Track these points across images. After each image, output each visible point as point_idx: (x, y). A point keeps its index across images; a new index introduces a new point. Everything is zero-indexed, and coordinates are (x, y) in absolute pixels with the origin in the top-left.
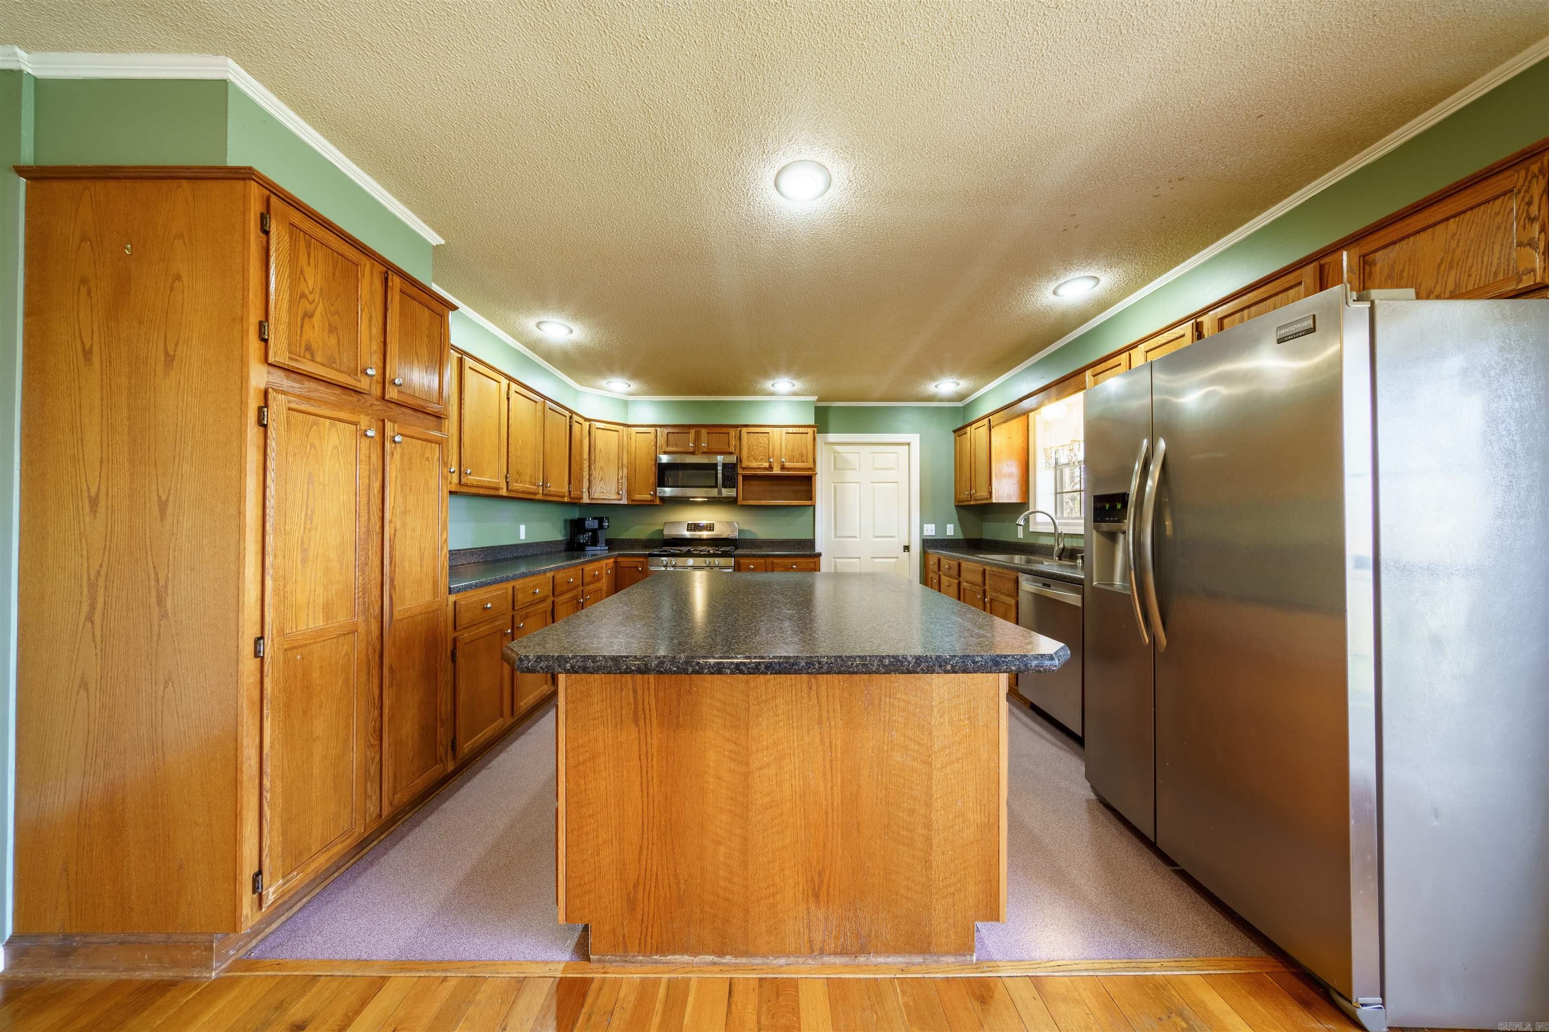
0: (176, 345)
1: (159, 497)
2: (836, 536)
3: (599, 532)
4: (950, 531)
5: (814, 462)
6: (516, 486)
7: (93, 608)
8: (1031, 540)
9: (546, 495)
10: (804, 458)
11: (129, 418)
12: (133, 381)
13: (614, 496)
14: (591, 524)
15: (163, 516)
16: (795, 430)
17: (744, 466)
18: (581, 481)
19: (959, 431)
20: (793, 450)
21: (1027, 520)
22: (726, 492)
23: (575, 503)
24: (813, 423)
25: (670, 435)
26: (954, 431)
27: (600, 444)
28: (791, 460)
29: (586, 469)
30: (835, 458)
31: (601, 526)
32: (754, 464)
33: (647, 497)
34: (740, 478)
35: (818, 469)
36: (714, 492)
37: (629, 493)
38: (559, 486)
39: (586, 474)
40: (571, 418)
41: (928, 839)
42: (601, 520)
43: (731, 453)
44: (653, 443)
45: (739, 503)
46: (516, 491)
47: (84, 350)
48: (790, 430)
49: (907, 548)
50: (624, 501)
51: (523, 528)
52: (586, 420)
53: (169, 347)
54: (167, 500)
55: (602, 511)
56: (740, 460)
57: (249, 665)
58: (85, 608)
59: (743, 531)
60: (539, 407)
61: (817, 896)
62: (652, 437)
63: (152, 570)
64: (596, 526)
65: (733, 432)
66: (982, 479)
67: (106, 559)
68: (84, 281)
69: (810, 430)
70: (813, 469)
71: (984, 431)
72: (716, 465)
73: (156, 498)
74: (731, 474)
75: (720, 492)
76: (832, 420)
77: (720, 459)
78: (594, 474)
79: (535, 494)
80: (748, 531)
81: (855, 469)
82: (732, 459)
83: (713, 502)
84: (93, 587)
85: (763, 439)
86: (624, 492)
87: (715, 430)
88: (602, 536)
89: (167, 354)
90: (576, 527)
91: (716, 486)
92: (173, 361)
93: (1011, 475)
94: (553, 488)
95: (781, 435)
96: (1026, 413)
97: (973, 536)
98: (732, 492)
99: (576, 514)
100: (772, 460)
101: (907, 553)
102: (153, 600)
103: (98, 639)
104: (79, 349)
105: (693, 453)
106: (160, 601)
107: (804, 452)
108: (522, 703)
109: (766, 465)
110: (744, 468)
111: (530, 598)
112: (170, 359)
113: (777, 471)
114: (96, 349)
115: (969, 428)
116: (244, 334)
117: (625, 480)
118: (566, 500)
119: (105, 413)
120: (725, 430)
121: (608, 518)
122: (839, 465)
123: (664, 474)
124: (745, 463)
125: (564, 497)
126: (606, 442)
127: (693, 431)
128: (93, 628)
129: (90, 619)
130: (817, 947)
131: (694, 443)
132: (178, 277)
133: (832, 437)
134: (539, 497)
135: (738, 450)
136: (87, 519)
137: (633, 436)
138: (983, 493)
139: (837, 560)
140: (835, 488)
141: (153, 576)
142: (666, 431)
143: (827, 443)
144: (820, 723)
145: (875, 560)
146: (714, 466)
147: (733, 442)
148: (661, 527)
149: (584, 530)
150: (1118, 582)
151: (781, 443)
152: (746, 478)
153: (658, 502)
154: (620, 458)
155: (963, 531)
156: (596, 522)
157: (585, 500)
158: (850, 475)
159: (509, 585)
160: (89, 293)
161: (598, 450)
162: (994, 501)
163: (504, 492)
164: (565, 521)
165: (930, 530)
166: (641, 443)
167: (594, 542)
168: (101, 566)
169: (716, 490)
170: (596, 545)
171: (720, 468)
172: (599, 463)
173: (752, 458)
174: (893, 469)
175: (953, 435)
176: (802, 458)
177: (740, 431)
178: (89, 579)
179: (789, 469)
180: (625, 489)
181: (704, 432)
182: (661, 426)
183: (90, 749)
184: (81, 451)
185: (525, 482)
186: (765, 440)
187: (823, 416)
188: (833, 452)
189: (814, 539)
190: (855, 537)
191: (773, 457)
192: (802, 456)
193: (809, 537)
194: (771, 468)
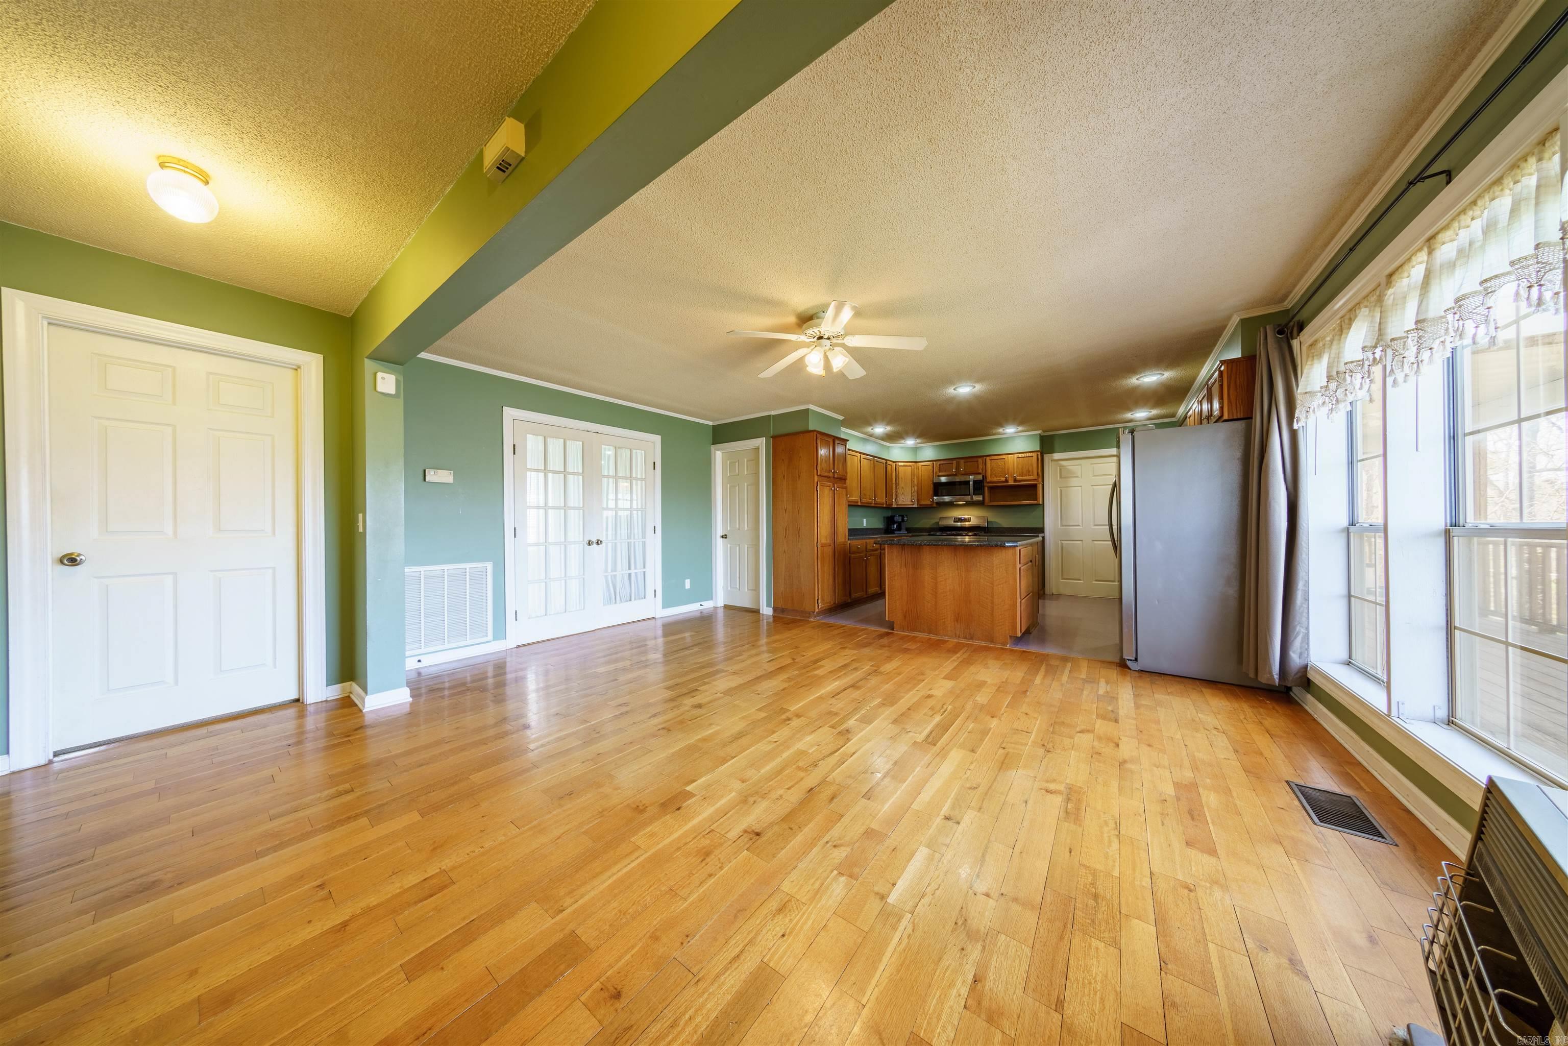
0: (801, 472)
2: (1062, 525)
3: (902, 523)
5: (1042, 474)
6: (864, 500)
9: (876, 504)
10: (1031, 473)
13: (910, 503)
14: (898, 519)
15: (799, 513)
16: (1023, 455)
17: (988, 481)
18: (891, 495)
20: (1022, 468)
22: (976, 498)
23: (889, 508)
24: (1039, 448)
25: (941, 465)
27: (901, 475)
28: (1021, 475)
29: (894, 488)
30: (1060, 470)
31: (903, 520)
32: (995, 479)
33: (929, 502)
34: (986, 489)
36: (968, 498)
37: (918, 501)
38: (881, 499)
39: (894, 491)
40: (886, 463)
41: (993, 608)
42: (903, 517)
43: (980, 474)
44: (931, 471)
45: (986, 504)
46: (864, 503)
48: (1020, 455)
50: (915, 506)
51: (865, 520)
52: (894, 462)
55: (904, 511)
56: (984, 477)
57: (816, 548)
59: (991, 522)
60: (872, 462)
61: (957, 621)
62: (931, 467)
64: (900, 520)
65: (980, 460)
68: (783, 460)
69: (1037, 454)
70: (1041, 479)
72: (969, 482)
74: (979, 486)
75: (972, 498)
76: (1057, 444)
77: (971, 477)
78: (899, 491)
79: (871, 504)
80: (995, 522)
81: (1077, 477)
82: (980, 477)
83: (970, 504)
84: (786, 530)
85: (1000, 463)
86: (915, 501)
87: (968, 460)
88: (904, 526)
90: (889, 521)
91: (969, 495)
94: (878, 500)
95: (1014, 459)
98: (980, 498)
99: (889, 514)
100: (1008, 476)
102: (797, 533)
105: (955, 475)
106: (799, 533)
107: (1034, 468)
108: (870, 590)
109: (1003, 479)
110: (988, 483)
111: (871, 548)
113: (1011, 483)
116: (814, 469)
117: (915, 493)
118: (884, 506)
120: (975, 460)
121: (906, 516)
122: (1065, 475)
123: (938, 488)
124: (989, 479)
125: (883, 504)
126: (905, 472)
127: (955, 462)
129: (786, 537)
130: (957, 635)
131: (956, 469)
132: (800, 457)
133: (1057, 456)
134: (873, 505)
135: (984, 471)
137: (920, 468)
139: (1063, 542)
140: (1061, 491)
141: (797, 527)
142: (939, 463)
143: (1053, 460)
144: (957, 569)
145: (1096, 542)
146: (967, 483)
147: (981, 467)
148: (938, 521)
149: (895, 523)
151: (1014, 466)
152: (991, 488)
153: (935, 505)
154: (912, 481)
156: (900, 517)
157: (894, 506)
158: (1074, 482)
159: (865, 541)
161: (900, 478)
163: (859, 504)
164: (884, 517)
166: (924, 471)
167: (899, 529)
168: (788, 525)
170: (900, 531)
171: (971, 483)
172: (901, 485)
173: (993, 476)
177: (986, 459)
178: (785, 528)
179: (1020, 481)
180: (916, 498)
181: (962, 461)
182: (936, 461)
183: (786, 567)
185: (866, 498)
186: (1003, 463)
187: (1047, 444)
188: (1061, 466)
189: (1044, 527)
190: (1079, 526)
191: (1008, 474)
192: (1029, 472)
193: (1041, 526)
194: (1007, 481)
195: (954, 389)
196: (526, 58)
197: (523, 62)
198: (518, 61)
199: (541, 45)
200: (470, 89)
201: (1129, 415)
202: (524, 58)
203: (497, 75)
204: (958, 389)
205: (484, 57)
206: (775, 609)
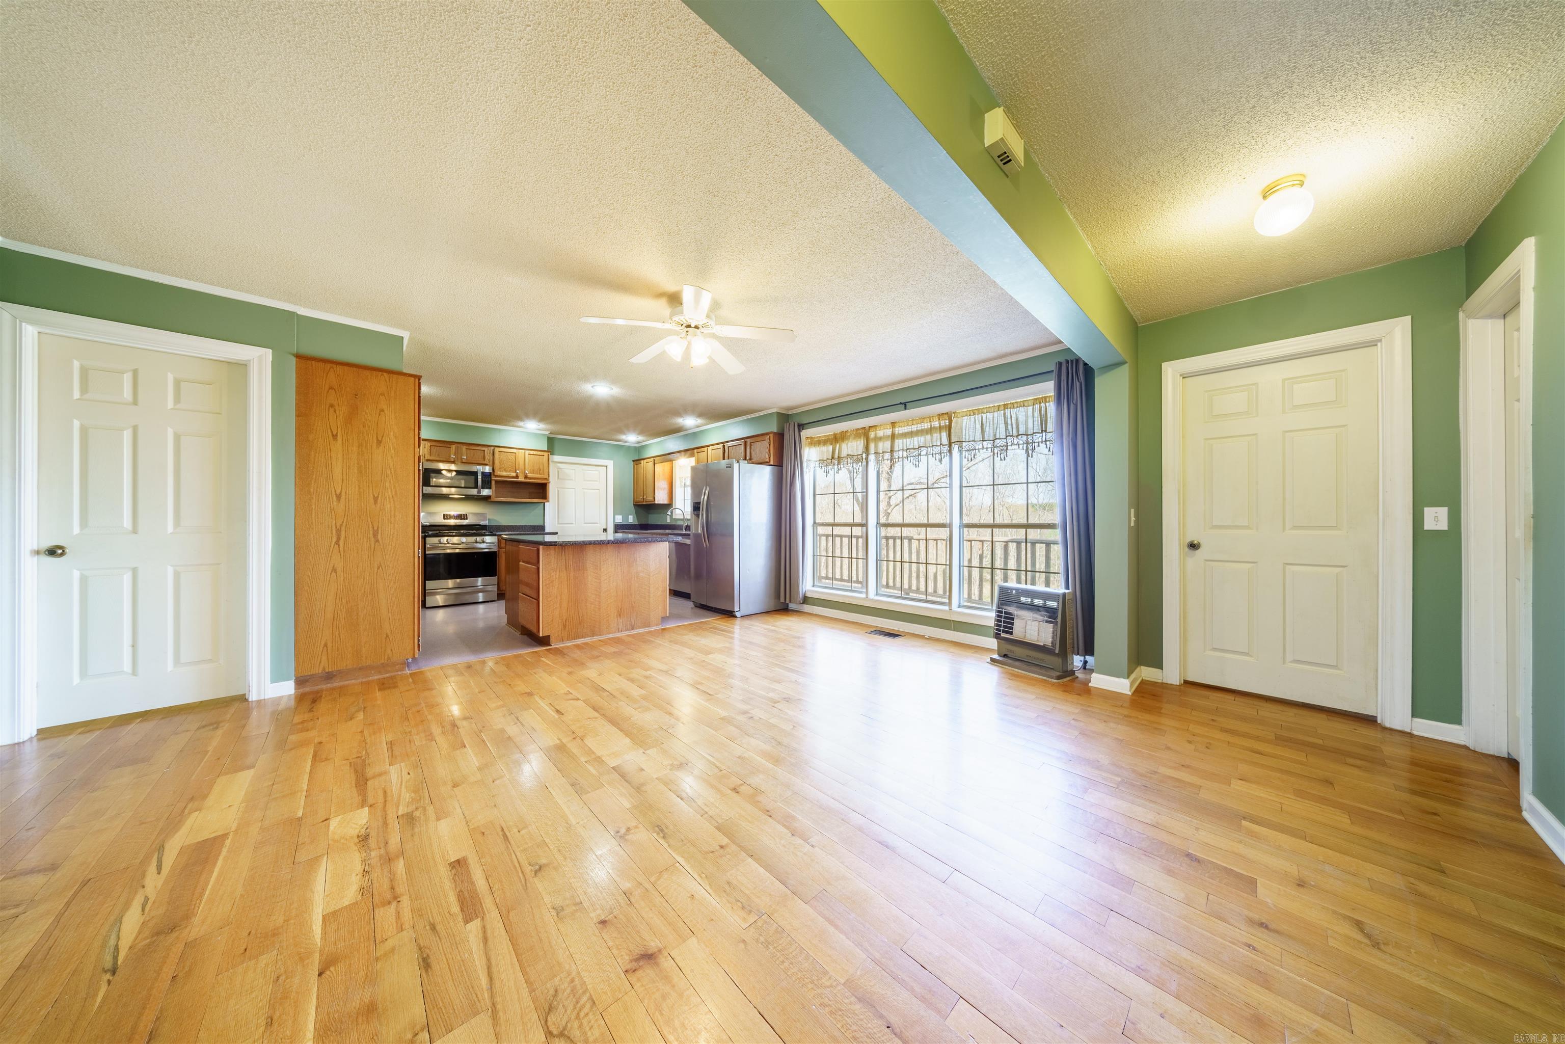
0: (382, 437)
1: (374, 495)
2: (559, 523)
4: (631, 519)
5: (548, 475)
7: (339, 539)
8: (673, 523)
10: (541, 472)
11: (358, 464)
12: (360, 450)
15: (375, 502)
16: (535, 453)
17: (496, 474)
19: (637, 462)
20: (533, 466)
21: (672, 512)
22: (484, 492)
24: (546, 449)
25: (433, 448)
26: (633, 461)
28: (531, 473)
30: (558, 472)
32: (505, 474)
34: (493, 483)
35: (551, 480)
36: (474, 492)
41: (650, 597)
43: (488, 465)
45: (491, 500)
47: (333, 435)
48: (532, 452)
49: (605, 530)
53: (379, 437)
54: (378, 497)
56: (494, 470)
58: (334, 540)
59: (491, 520)
63: (370, 523)
65: (488, 450)
66: (650, 490)
67: (345, 519)
68: (332, 406)
69: (546, 454)
70: (547, 479)
71: (651, 464)
72: (477, 472)
73: (372, 496)
74: (487, 479)
75: (479, 492)
76: (558, 447)
77: (479, 468)
80: (497, 519)
81: (572, 480)
82: (487, 469)
83: (472, 498)
84: (339, 531)
85: (511, 457)
87: (472, 447)
89: (378, 440)
91: (477, 488)
92: (381, 443)
93: (664, 489)
95: (525, 455)
96: (671, 461)
97: (643, 523)
98: (488, 493)
100: (518, 471)
101: (605, 533)
102: (371, 535)
103: (342, 552)
104: (330, 434)
106: (375, 535)
107: (541, 467)
109: (514, 474)
110: (497, 476)
112: (379, 442)
113: (521, 479)
114: (339, 434)
115: (642, 461)
119: (345, 461)
120: (484, 449)
122: (563, 477)
124: (498, 473)
127: (453, 447)
128: (339, 547)
129: (337, 543)
131: (455, 455)
132: (381, 411)
133: (557, 458)
135: (493, 463)
136: (335, 503)
138: (651, 498)
140: (558, 491)
141: (371, 526)
142: (430, 444)
143: (555, 462)
146: (475, 474)
147: (489, 457)
150: (699, 531)
151: (525, 461)
152: (499, 483)
155: (638, 519)
158: (567, 484)
160: (335, 411)
162: (656, 503)
165: (619, 519)
168: (343, 522)
169: (476, 490)
171: (480, 475)
173: (502, 469)
174: (596, 481)
175: (632, 463)
176: (539, 471)
177: (494, 449)
178: (336, 527)
179: (530, 478)
181: (464, 448)
183: (338, 596)
184: (331, 475)
186: (513, 457)
187: (553, 445)
188: (559, 468)
189: (544, 525)
190: (572, 523)
191: (519, 469)
192: (540, 470)
193: (540, 523)
194: (517, 477)
195: (592, 387)
196: (1036, 132)
197: (1035, 129)
198: (1036, 125)
199: (1040, 145)
200: (1032, 75)
201: (623, 437)
202: (1037, 131)
203: (1034, 105)
204: (595, 387)
205: (1051, 101)
206: (300, 682)
